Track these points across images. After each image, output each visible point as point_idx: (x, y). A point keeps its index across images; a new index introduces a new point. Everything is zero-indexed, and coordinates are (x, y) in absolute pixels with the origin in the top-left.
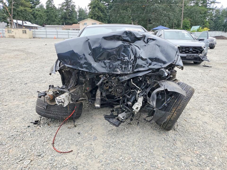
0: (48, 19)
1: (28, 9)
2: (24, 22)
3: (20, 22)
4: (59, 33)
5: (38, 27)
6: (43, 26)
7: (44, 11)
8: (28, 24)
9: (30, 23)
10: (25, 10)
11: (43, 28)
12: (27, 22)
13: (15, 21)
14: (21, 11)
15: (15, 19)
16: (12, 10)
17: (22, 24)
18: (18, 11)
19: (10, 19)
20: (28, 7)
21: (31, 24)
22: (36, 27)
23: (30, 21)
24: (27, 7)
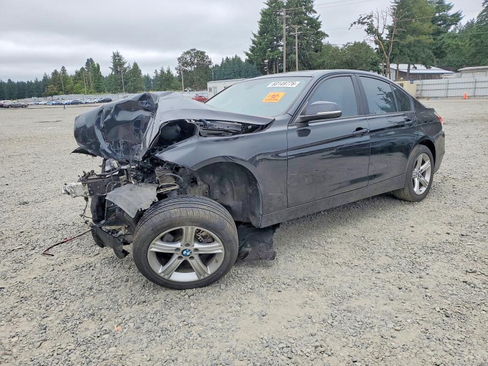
0: (476, 53)
1: (423, 38)
2: (412, 66)
3: (403, 67)
4: (478, 85)
5: (442, 74)
6: (456, 71)
7: (471, 35)
8: (421, 69)
9: (423, 67)
10: (419, 41)
11: (455, 74)
12: (418, 66)
13: (393, 66)
14: (409, 46)
15: (394, 63)
16: (391, 46)
17: (406, 71)
18: (403, 46)
19: (385, 64)
20: (426, 35)
21: (425, 68)
22: (439, 74)
23: (424, 64)
24: (422, 34)
